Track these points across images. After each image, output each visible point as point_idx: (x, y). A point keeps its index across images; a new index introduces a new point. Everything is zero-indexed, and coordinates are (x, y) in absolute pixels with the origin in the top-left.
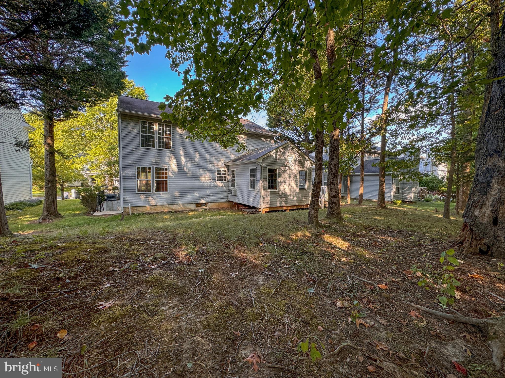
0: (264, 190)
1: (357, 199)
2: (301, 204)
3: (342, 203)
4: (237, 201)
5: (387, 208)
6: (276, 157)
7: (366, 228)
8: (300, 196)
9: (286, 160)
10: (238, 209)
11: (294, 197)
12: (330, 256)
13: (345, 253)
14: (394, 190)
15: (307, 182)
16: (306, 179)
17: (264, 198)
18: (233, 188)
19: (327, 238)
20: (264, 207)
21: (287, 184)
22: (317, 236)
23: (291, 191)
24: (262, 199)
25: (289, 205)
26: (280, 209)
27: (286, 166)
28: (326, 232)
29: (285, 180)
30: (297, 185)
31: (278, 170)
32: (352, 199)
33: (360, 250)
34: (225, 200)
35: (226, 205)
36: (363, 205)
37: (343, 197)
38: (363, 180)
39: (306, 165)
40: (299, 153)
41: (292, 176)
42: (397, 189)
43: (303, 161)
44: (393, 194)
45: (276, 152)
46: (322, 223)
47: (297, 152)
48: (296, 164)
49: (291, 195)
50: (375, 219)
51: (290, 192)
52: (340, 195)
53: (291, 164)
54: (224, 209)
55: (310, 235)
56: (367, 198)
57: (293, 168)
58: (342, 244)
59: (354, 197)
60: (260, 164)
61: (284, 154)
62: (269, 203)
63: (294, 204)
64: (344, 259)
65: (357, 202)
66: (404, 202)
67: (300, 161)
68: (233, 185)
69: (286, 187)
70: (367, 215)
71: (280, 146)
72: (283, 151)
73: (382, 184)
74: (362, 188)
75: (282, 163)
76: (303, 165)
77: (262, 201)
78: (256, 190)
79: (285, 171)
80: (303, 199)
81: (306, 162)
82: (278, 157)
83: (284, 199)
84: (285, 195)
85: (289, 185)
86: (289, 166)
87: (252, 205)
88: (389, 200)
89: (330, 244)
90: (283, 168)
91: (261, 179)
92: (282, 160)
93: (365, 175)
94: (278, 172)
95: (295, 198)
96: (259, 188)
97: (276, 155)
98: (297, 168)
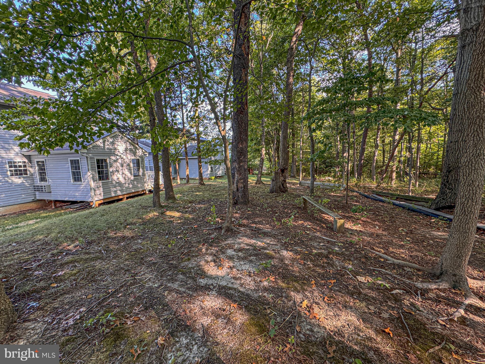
0: (94, 182)
1: (185, 179)
2: (138, 190)
3: (174, 184)
4: (52, 199)
5: (205, 185)
6: (104, 147)
7: (190, 202)
8: (135, 183)
9: (115, 149)
10: (56, 207)
11: (129, 184)
12: (172, 222)
13: (180, 218)
14: (210, 169)
15: (141, 169)
16: (139, 166)
17: (95, 190)
18: (43, 183)
19: (168, 213)
20: (96, 199)
21: (121, 173)
22: (162, 213)
23: (125, 179)
24: (93, 191)
25: (125, 193)
26: (116, 198)
27: (117, 155)
28: (167, 210)
29: (118, 169)
30: (131, 173)
31: (108, 160)
32: (181, 179)
33: (187, 215)
34: (31, 199)
35: (34, 206)
36: (190, 184)
37: (174, 178)
38: (188, 164)
39: (138, 154)
40: (129, 142)
41: (125, 165)
42: (212, 168)
43: (134, 150)
44: (209, 172)
45: (104, 142)
46: (163, 204)
47: (127, 141)
48: (127, 153)
49: (125, 183)
50: (197, 195)
51: (124, 181)
52: (171, 178)
53: (122, 154)
54: (32, 211)
55: (158, 214)
56: (192, 177)
57: (124, 157)
58: (177, 214)
59: (182, 177)
60: (85, 155)
61: (113, 143)
62: (102, 195)
63: (131, 192)
64: (179, 221)
65: (185, 182)
66: (216, 177)
67: (131, 150)
68: (43, 179)
69: (120, 176)
70: (192, 193)
71: (108, 136)
72: (111, 140)
73: (200, 167)
74: (188, 170)
75: (112, 152)
76: (135, 154)
77: (93, 194)
78: (83, 184)
79: (116, 161)
80: (139, 186)
81: (137, 151)
82: (106, 147)
83: (119, 188)
84: (120, 184)
85: (123, 174)
86: (120, 156)
87: (79, 200)
88: (207, 177)
89: (171, 216)
90: (113, 158)
91: (89, 171)
92: (111, 149)
93: (189, 159)
94: (108, 161)
95: (131, 186)
96: (86, 181)
97: (104, 145)
98: (129, 157)
